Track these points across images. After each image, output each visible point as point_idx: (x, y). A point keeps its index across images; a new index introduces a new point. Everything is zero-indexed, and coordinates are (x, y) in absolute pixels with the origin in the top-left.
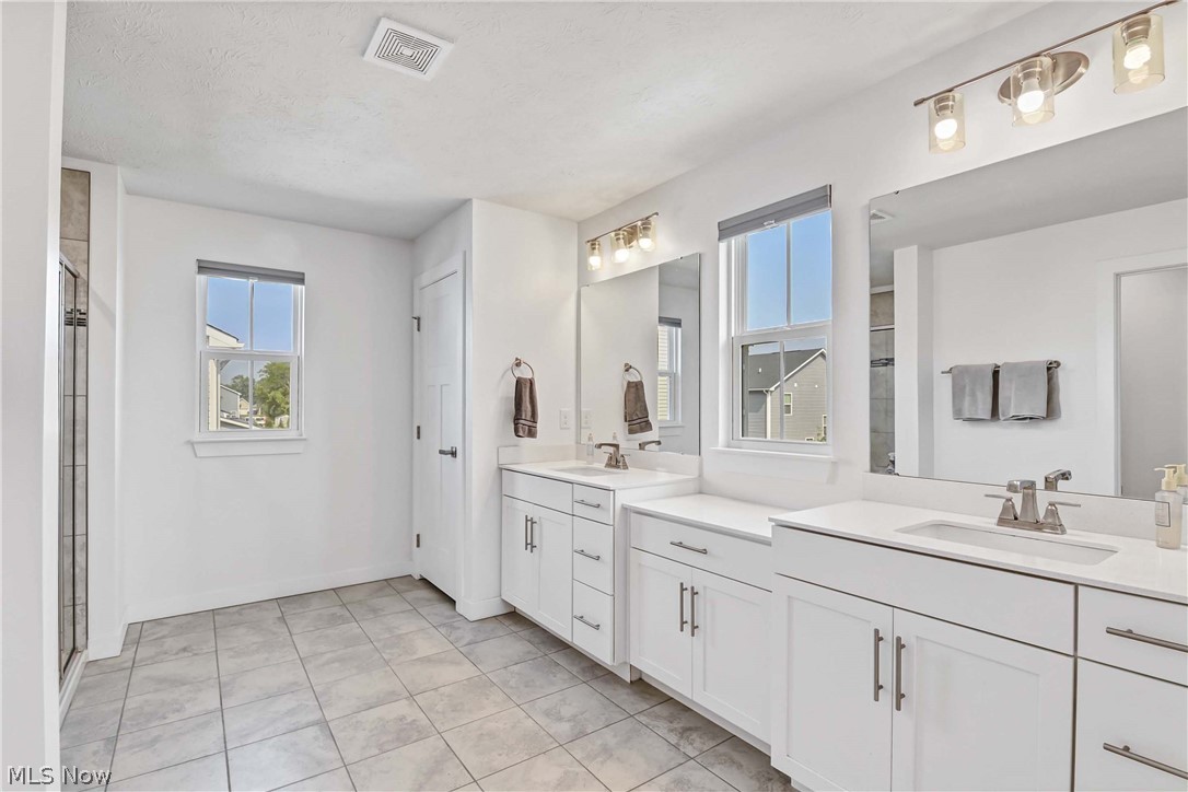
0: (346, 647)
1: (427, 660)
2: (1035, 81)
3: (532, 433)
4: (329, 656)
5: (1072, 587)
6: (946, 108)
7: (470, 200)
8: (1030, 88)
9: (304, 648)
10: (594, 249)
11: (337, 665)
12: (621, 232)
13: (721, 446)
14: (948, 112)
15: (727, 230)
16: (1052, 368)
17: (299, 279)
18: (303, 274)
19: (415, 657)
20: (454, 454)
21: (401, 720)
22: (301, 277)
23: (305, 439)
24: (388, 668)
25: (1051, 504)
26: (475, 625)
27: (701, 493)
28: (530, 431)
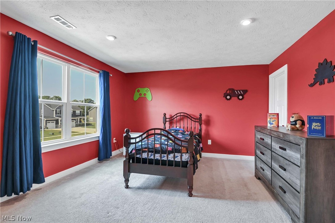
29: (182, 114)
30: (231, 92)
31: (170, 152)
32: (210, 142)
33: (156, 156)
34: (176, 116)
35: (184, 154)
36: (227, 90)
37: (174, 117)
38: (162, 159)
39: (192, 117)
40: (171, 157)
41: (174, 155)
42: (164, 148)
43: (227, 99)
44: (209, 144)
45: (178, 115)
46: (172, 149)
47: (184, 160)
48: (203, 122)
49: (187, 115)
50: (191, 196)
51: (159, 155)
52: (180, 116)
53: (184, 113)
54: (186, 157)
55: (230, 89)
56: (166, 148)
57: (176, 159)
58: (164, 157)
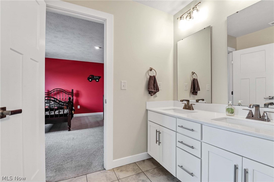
29: (58, 90)
30: (92, 77)
31: (56, 110)
32: (79, 107)
33: (46, 113)
34: (53, 91)
35: (65, 110)
36: (90, 76)
37: (52, 92)
38: (50, 114)
39: (66, 92)
40: (57, 113)
41: (59, 111)
42: (52, 108)
43: (89, 81)
44: (78, 108)
45: (55, 90)
46: (58, 108)
47: (65, 113)
48: (74, 95)
49: (62, 91)
50: (70, 131)
51: (48, 112)
52: (57, 91)
53: (60, 89)
54: (66, 111)
55: (91, 75)
56: (53, 107)
57: (60, 113)
58: (52, 113)
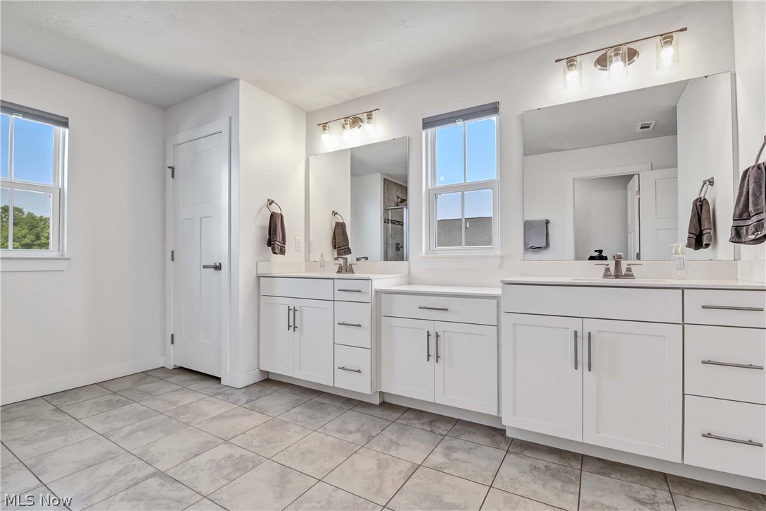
0: (140, 420)
1: (221, 417)
2: (619, 57)
3: (282, 252)
4: (128, 429)
5: (681, 291)
6: (572, 65)
7: (238, 79)
8: (617, 60)
9: (99, 428)
10: (325, 129)
11: (141, 433)
12: (348, 119)
13: (423, 254)
14: (574, 67)
15: (428, 123)
16: (547, 222)
17: (64, 122)
18: (67, 119)
19: (209, 417)
20: (218, 268)
21: (230, 457)
22: (66, 121)
23: (68, 259)
24: (191, 428)
25: (629, 265)
26: (244, 390)
27: (409, 284)
28: (281, 250)
